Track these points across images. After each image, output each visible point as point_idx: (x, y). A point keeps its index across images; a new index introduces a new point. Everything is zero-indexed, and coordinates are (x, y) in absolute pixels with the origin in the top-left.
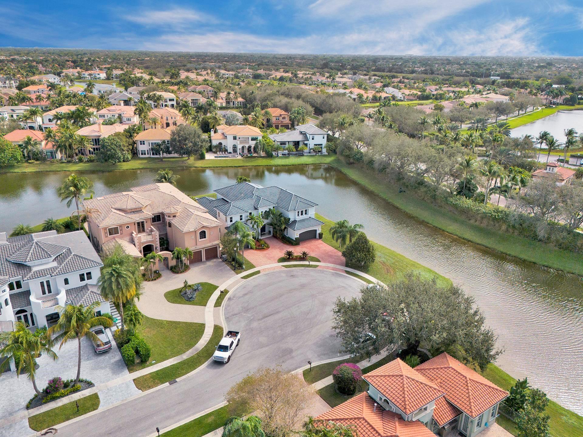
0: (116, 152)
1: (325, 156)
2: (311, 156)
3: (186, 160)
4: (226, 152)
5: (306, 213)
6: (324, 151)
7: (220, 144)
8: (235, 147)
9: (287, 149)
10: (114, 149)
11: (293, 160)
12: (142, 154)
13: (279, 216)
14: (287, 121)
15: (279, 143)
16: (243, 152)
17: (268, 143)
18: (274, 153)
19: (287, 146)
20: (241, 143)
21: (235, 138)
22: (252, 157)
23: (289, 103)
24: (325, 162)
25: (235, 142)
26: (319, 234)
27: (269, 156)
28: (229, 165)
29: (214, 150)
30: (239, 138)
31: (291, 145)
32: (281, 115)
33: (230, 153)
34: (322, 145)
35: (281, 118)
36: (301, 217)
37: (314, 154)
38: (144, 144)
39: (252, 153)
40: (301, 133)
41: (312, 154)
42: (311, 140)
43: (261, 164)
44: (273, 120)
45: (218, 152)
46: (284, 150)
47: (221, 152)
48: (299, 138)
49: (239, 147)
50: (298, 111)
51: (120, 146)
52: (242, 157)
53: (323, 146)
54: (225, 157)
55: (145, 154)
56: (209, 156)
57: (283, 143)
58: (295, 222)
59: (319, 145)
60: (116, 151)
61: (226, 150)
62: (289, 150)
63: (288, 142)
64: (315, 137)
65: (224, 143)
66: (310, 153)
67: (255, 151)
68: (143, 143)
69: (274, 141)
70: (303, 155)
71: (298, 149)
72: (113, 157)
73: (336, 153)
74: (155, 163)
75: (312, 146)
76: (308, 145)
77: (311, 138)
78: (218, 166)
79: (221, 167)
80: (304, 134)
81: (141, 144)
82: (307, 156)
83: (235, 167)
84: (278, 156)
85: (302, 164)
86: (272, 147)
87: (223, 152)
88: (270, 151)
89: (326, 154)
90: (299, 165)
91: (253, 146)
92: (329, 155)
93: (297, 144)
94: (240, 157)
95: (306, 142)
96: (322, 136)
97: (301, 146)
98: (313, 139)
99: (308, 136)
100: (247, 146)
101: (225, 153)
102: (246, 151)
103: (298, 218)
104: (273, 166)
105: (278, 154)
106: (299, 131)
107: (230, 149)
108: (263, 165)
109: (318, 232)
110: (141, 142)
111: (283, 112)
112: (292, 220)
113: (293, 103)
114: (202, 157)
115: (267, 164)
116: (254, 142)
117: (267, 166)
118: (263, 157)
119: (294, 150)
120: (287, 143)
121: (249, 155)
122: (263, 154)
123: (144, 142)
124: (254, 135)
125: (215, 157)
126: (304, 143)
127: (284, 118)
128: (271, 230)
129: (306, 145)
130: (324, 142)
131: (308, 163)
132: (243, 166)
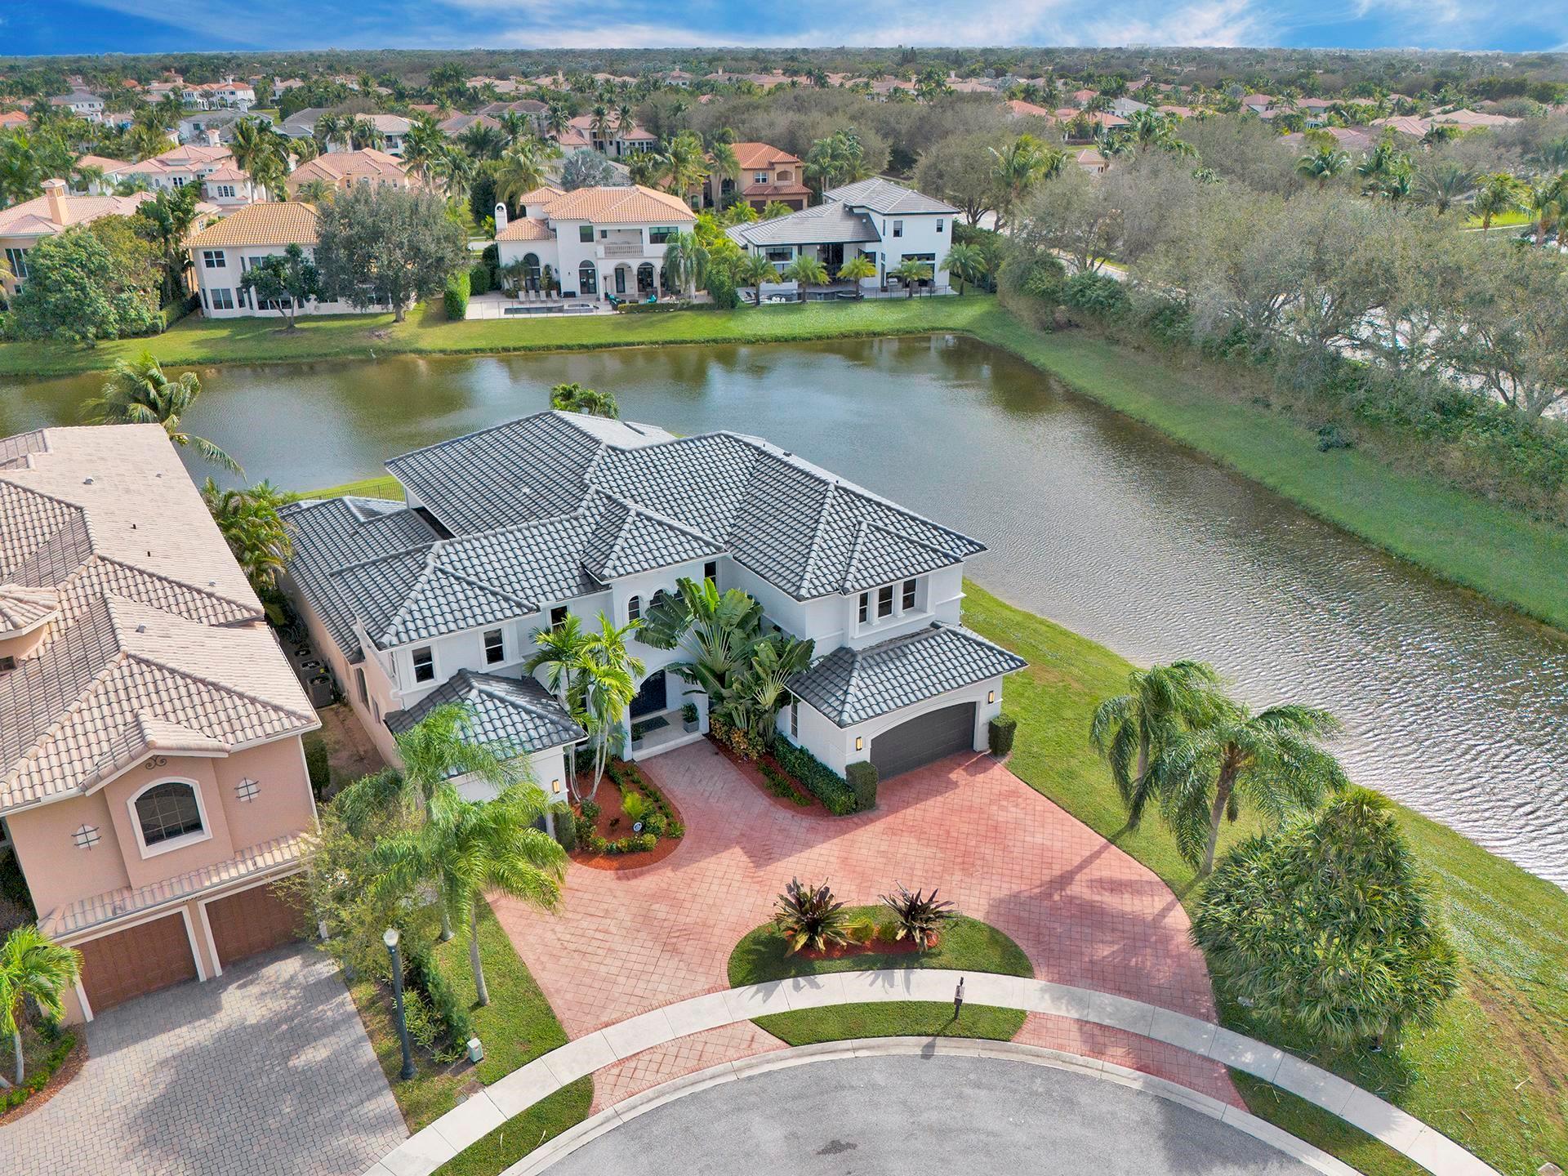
0: (86, 295)
1: (945, 300)
2: (891, 300)
3: (387, 325)
4: (554, 293)
5: (909, 602)
6: (942, 279)
7: (531, 259)
8: (587, 273)
9: (794, 275)
10: (74, 283)
11: (820, 319)
12: (218, 305)
13: (742, 624)
14: (794, 185)
15: (763, 252)
16: (621, 289)
17: (718, 252)
18: (742, 293)
19: (794, 261)
20: (610, 252)
21: (586, 236)
22: (653, 308)
23: (801, 125)
24: (950, 324)
25: (587, 251)
26: (993, 728)
27: (724, 302)
28: (559, 343)
29: (507, 284)
30: (604, 234)
31: (814, 261)
32: (772, 165)
33: (571, 295)
34: (931, 256)
35: (772, 177)
36: (880, 629)
37: (904, 293)
38: (221, 264)
39: (656, 293)
40: (849, 211)
41: (894, 295)
42: (888, 238)
43: (687, 336)
44: (746, 182)
45: (522, 294)
46: (785, 278)
47: (532, 293)
48: (842, 231)
49: (605, 268)
50: (834, 149)
51: (103, 268)
52: (615, 308)
53: (938, 262)
54: (550, 310)
55: (229, 305)
56: (479, 310)
57: (779, 253)
58: (842, 660)
59: (920, 257)
60: (83, 289)
61: (554, 285)
62: (807, 281)
63: (800, 246)
64: (908, 224)
65: (545, 254)
66: (884, 289)
67: (668, 286)
68: (215, 259)
69: (745, 248)
70: (858, 299)
71: (839, 274)
72: (73, 314)
73: (992, 289)
74: (259, 339)
75: (893, 263)
76: (878, 257)
77: (890, 231)
78: (510, 344)
79: (525, 348)
80: (860, 216)
81: (210, 264)
82: (876, 300)
83: (582, 347)
84: (758, 303)
85: (858, 334)
86: (734, 265)
87: (543, 293)
88: (728, 282)
89: (951, 292)
90: (844, 336)
91: (658, 265)
92: (962, 297)
93: (833, 253)
94: (605, 310)
95: (869, 248)
96: (932, 222)
97: (849, 261)
98: (897, 233)
99: (877, 220)
100: (635, 264)
101: (548, 295)
102: (632, 287)
103: (860, 637)
104: (738, 340)
105: (757, 296)
106: (841, 204)
107: (570, 281)
108: (696, 337)
109: (983, 716)
110: (207, 255)
111: (781, 156)
112: (821, 650)
113: (814, 126)
114: (452, 311)
115: (713, 336)
116: (662, 248)
117: (715, 341)
118: (700, 308)
119: (824, 277)
120: (795, 251)
121: (642, 302)
122: (698, 296)
123: (219, 254)
124: (663, 220)
125: (507, 311)
126: (861, 252)
127: (783, 176)
128: (701, 702)
129: (871, 257)
130: (941, 246)
131: (878, 329)
132: (615, 345)
